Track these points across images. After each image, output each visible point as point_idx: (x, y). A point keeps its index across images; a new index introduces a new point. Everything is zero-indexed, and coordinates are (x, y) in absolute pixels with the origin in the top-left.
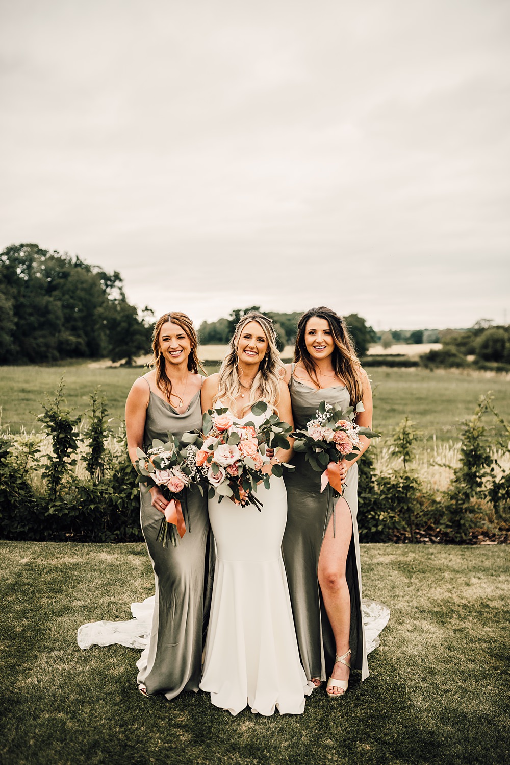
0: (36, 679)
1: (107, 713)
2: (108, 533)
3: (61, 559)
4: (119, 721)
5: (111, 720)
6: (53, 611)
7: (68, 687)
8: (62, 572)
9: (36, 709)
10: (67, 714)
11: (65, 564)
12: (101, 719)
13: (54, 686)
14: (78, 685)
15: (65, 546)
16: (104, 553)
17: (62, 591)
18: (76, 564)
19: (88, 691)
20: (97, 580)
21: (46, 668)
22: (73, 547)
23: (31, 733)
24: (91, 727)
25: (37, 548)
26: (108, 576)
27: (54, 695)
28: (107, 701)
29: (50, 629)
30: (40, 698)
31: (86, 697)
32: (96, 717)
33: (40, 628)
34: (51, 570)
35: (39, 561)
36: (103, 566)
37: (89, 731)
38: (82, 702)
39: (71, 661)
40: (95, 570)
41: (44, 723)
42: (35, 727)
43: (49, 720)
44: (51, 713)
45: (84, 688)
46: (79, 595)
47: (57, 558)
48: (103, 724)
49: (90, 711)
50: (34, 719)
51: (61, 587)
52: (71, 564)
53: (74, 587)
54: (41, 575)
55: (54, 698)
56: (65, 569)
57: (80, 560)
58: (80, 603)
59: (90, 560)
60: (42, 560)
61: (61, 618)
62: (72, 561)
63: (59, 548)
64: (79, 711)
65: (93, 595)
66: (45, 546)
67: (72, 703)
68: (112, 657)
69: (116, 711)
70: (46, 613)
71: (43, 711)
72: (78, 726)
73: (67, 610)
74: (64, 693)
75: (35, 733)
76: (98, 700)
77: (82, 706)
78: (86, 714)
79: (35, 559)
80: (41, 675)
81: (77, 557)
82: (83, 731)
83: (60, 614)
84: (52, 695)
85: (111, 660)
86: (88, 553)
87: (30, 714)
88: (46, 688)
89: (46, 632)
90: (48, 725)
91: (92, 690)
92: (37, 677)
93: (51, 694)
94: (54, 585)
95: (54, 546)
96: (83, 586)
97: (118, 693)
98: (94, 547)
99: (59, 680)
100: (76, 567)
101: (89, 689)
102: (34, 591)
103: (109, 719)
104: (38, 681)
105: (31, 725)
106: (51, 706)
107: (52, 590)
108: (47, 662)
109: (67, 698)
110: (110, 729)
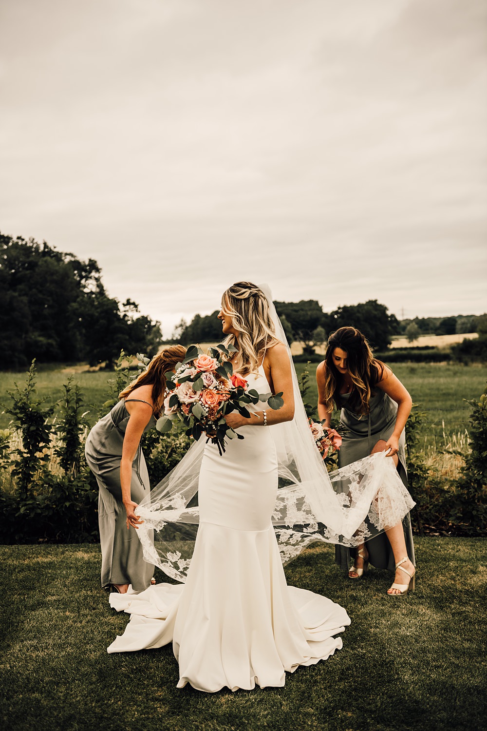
0: (8, 666)
1: (83, 691)
2: (86, 534)
3: (34, 558)
4: (95, 697)
5: (87, 697)
6: (25, 606)
7: (42, 671)
8: (34, 570)
9: (9, 690)
10: (42, 693)
11: (38, 563)
12: (77, 697)
13: (28, 670)
14: (53, 669)
15: (38, 547)
16: (81, 552)
17: (35, 588)
18: (51, 563)
19: (64, 674)
20: (73, 576)
21: (20, 656)
22: (47, 548)
23: (5, 711)
24: (67, 703)
25: (7, 550)
26: (85, 572)
27: (28, 678)
28: (83, 681)
29: (22, 622)
30: (13, 681)
31: (61, 679)
32: (71, 695)
33: (12, 621)
34: (23, 570)
35: (10, 562)
36: (79, 564)
37: (64, 707)
38: (57, 684)
39: (45, 649)
40: (70, 568)
41: (18, 702)
42: (9, 705)
43: (23, 699)
44: (25, 693)
45: (60, 671)
46: (54, 591)
47: (29, 558)
48: (79, 700)
49: (66, 690)
50: (8, 699)
51: (34, 584)
52: (45, 563)
53: (48, 583)
54: (12, 574)
55: (28, 681)
56: (39, 568)
57: (54, 559)
58: (54, 598)
59: (65, 558)
60: (13, 561)
61: (35, 612)
62: (46, 560)
63: (32, 549)
64: (54, 691)
65: (69, 590)
66: (16, 548)
67: (47, 684)
68: (88, 644)
69: (92, 689)
70: (18, 607)
71: (16, 693)
72: (53, 703)
73: (41, 604)
74: (39, 676)
75: (8, 710)
76: (73, 680)
77: (57, 686)
78: (61, 693)
79: (5, 560)
80: (14, 662)
81: (51, 557)
82: (58, 706)
83: (33, 608)
84: (25, 679)
85: (88, 647)
86: (63, 553)
87: (3, 694)
88: (19, 673)
89: (18, 624)
90: (22, 703)
91: (67, 672)
92: (10, 664)
93: (24, 677)
94: (27, 582)
95: (25, 548)
96: (58, 583)
97: (94, 674)
98: (69, 547)
99: (32, 665)
100: (51, 565)
101: (65, 671)
102: (4, 589)
103: (85, 696)
104: (10, 667)
105: (4, 704)
106: (25, 688)
107: (24, 587)
108: (20, 650)
109: (41, 680)
110: (86, 704)
